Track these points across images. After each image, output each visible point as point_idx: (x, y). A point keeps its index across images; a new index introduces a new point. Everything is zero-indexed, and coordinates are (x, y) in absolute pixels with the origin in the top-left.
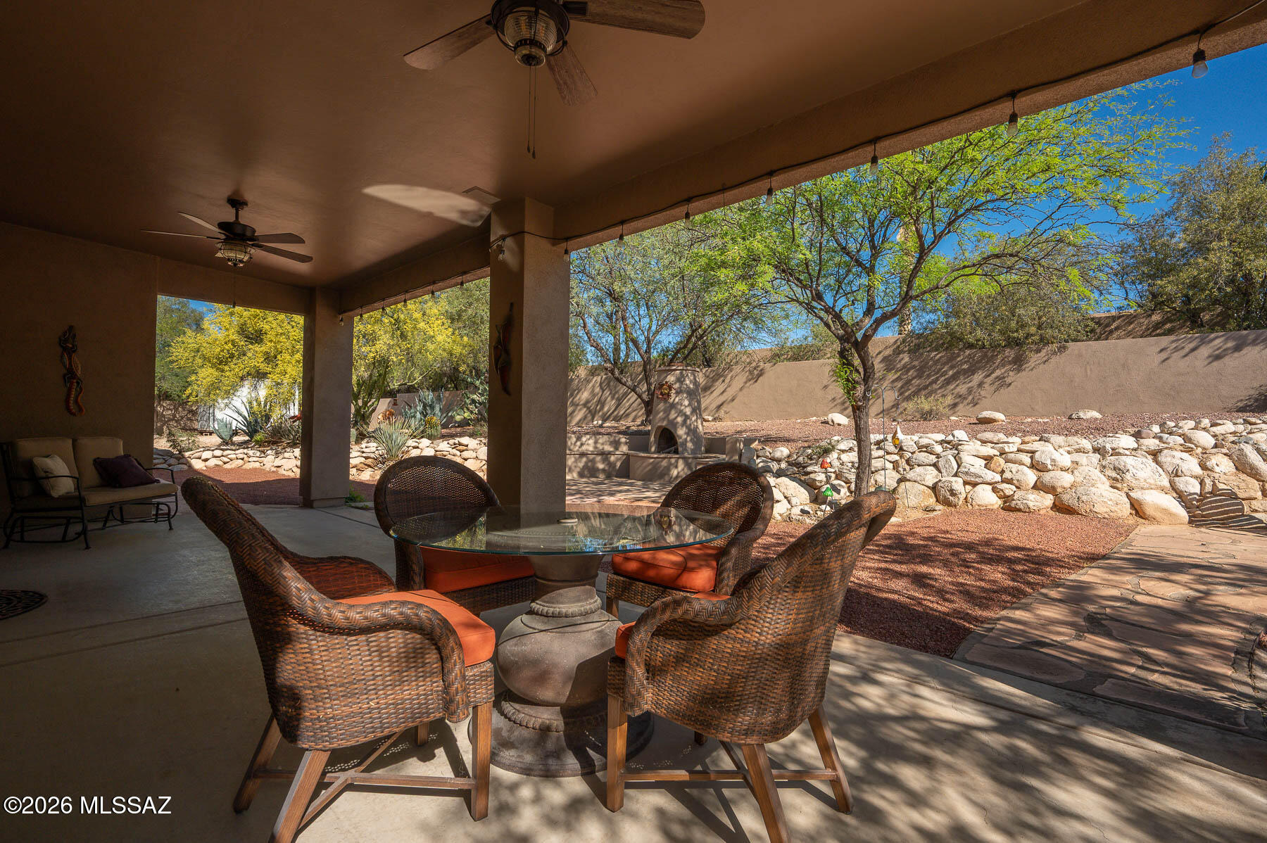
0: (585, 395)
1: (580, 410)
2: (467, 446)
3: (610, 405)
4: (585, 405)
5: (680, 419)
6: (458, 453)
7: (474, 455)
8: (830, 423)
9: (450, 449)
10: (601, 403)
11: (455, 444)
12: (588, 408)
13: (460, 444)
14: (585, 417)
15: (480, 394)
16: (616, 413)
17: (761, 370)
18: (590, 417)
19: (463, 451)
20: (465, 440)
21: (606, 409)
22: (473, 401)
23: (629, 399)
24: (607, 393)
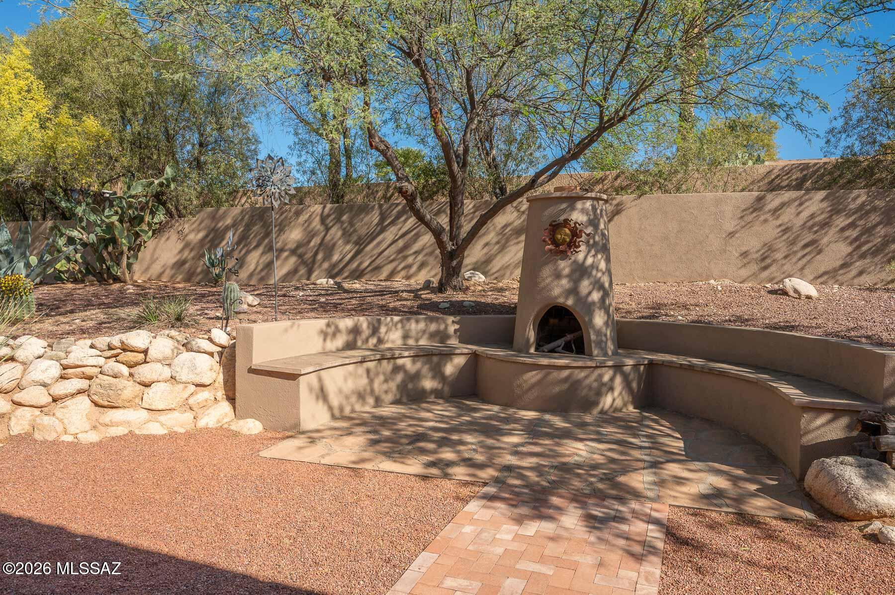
0: (294, 235)
1: (287, 258)
2: (145, 352)
3: (343, 251)
4: (293, 252)
5: (596, 296)
6: (125, 370)
7: (167, 372)
8: (791, 293)
9: (101, 361)
10: (328, 249)
11: (110, 348)
12: (300, 256)
13: (125, 349)
14: (294, 271)
15: (83, 228)
16: (354, 265)
17: (617, 205)
18: (303, 271)
19: (137, 364)
20: (138, 338)
21: (336, 257)
22: (71, 241)
23: (379, 244)
24: (336, 232)
